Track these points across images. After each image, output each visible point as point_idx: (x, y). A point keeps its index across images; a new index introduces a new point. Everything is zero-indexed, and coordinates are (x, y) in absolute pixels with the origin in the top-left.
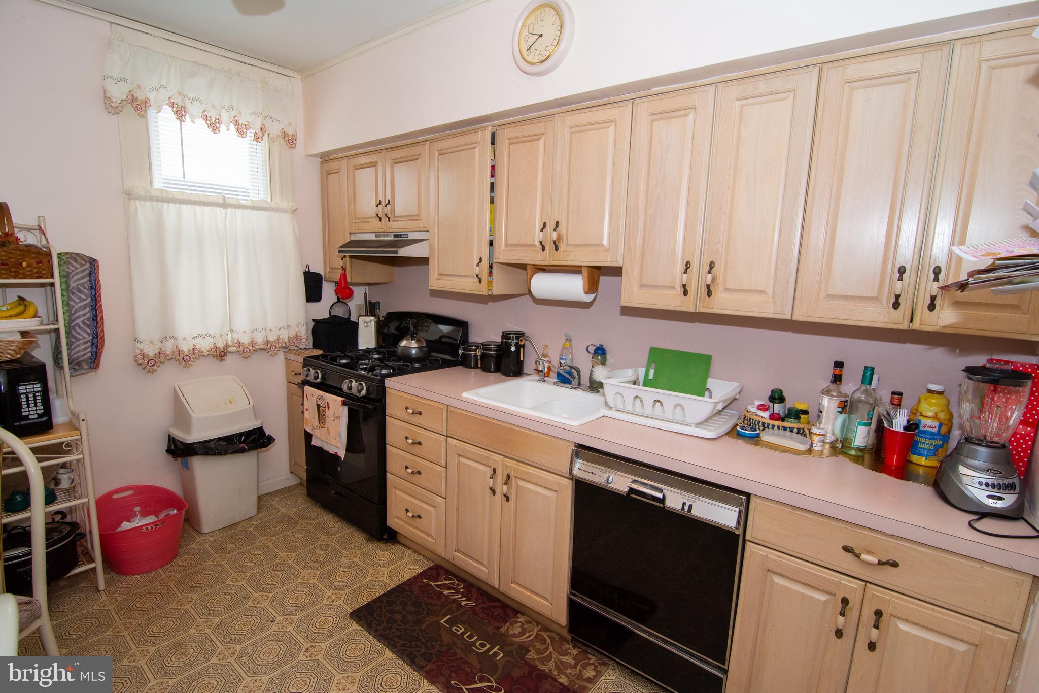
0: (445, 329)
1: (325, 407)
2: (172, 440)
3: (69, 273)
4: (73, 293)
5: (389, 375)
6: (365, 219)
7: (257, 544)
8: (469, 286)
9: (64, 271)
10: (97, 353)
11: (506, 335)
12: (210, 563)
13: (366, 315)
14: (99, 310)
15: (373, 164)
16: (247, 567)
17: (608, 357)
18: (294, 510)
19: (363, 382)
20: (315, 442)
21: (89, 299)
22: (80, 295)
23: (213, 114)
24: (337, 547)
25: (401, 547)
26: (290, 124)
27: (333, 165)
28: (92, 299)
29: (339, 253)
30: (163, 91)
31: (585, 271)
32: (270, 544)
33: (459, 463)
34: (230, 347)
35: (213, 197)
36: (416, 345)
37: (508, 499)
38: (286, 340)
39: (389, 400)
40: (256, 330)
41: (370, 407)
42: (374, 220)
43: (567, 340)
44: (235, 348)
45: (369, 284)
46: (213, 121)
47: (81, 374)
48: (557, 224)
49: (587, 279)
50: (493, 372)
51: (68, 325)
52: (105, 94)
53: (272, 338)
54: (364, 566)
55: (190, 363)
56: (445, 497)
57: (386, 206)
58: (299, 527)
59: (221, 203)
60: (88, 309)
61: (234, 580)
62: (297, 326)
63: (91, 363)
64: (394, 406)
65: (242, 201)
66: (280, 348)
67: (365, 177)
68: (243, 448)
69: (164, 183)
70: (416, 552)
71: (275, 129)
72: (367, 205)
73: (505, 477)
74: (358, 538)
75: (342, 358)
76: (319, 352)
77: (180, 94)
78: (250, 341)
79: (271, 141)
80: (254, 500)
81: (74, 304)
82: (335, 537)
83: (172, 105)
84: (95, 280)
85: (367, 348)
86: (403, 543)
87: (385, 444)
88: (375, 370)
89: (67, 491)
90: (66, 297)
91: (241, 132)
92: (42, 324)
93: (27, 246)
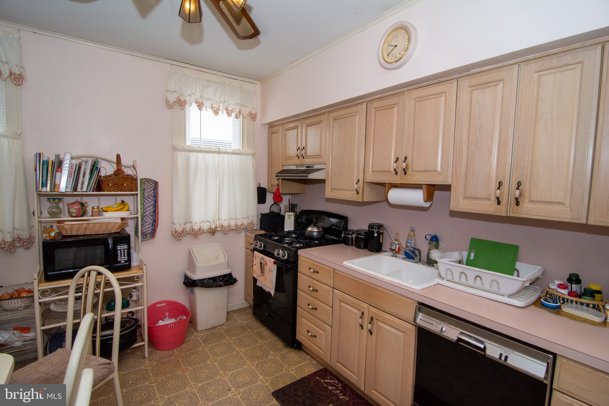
0: (334, 220)
1: (265, 264)
2: (186, 277)
3: (145, 189)
4: (146, 199)
5: (301, 248)
6: (291, 158)
7: (225, 341)
8: (351, 196)
9: (143, 187)
10: (154, 229)
11: (371, 226)
12: (200, 349)
13: (289, 211)
14: (157, 208)
15: (296, 127)
16: (219, 354)
17: (440, 243)
18: (246, 322)
19: (286, 251)
20: (258, 284)
21: (153, 202)
22: (148, 199)
23: (215, 106)
24: (267, 348)
25: (303, 353)
26: (253, 109)
27: (275, 129)
28: (154, 202)
29: (276, 177)
30: (193, 96)
31: (424, 188)
32: (232, 342)
33: (340, 306)
34: (218, 228)
35: (214, 148)
36: (316, 230)
37: (371, 333)
38: (246, 225)
39: (300, 263)
40: (231, 219)
41: (289, 266)
42: (295, 158)
43: (411, 230)
44: (220, 229)
45: (292, 194)
46: (216, 109)
47: (147, 240)
48: (406, 158)
49: (426, 193)
50: (362, 249)
51: (142, 215)
52: (166, 99)
53: (239, 224)
54: (282, 362)
55: (198, 236)
56: (331, 326)
57: (302, 150)
58: (247, 333)
59: (218, 152)
60: (152, 207)
61: (211, 361)
62: (252, 217)
63: (151, 234)
64: (302, 267)
65: (228, 150)
66: (243, 229)
67: (292, 135)
68: (221, 284)
69: (191, 142)
70: (312, 358)
71: (246, 111)
72: (292, 150)
73: (370, 319)
74: (280, 344)
75: (275, 236)
76: (263, 232)
77: (201, 97)
78: (228, 225)
79: (244, 118)
80: (225, 314)
81: (146, 204)
82: (267, 342)
83: (197, 102)
84: (156, 192)
85: (289, 231)
86: (305, 351)
87: (297, 289)
88: (293, 244)
89: (135, 301)
90: (143, 201)
91: (229, 115)
92: (131, 214)
93: (127, 175)
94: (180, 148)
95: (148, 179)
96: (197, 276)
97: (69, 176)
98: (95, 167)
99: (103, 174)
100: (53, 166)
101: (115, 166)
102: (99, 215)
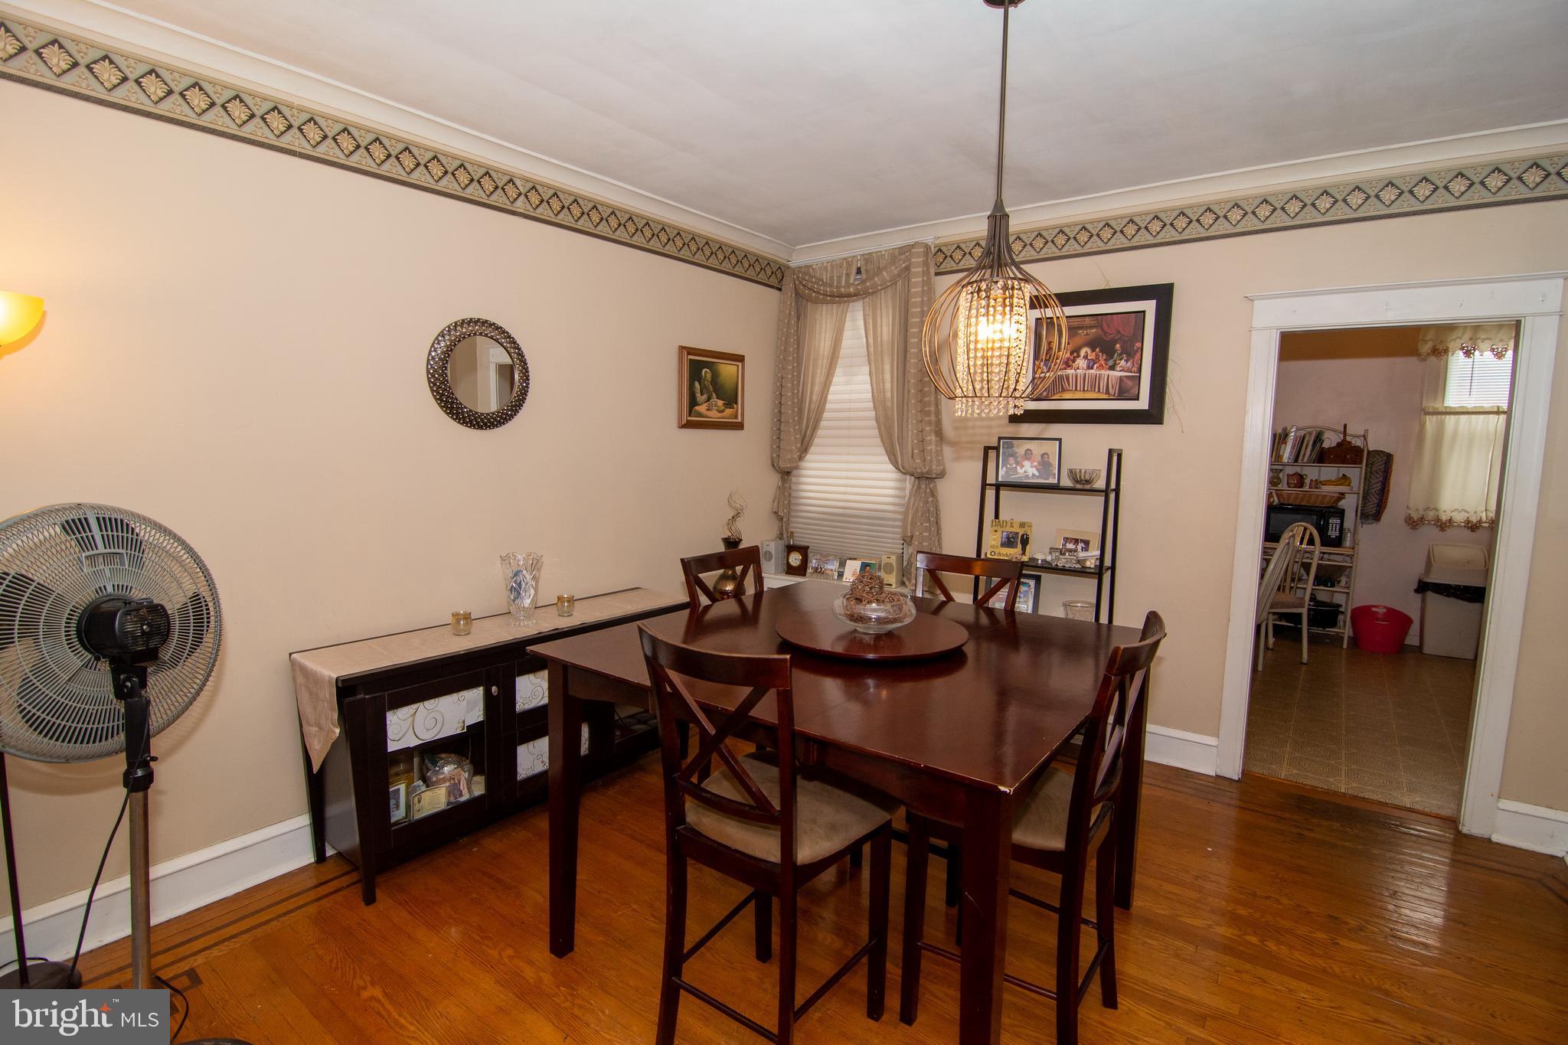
2: (1420, 579)
3: (1372, 461)
4: (1373, 472)
9: (1369, 460)
10: (1380, 511)
14: (1387, 486)
21: (1382, 478)
22: (1376, 475)
23: (1500, 345)
28: (1384, 478)
30: (1459, 340)
34: (1484, 523)
46: (1499, 351)
47: (1368, 522)
51: (1365, 492)
55: (1445, 528)
59: (1495, 412)
60: (1380, 484)
63: (1376, 516)
77: (1472, 339)
81: (1372, 479)
83: (1463, 349)
84: (1389, 467)
90: (1368, 475)
92: (1351, 490)
93: (1355, 446)
94: (1431, 410)
95: (1381, 451)
96: (1433, 579)
97: (1293, 447)
98: (1319, 438)
99: (1326, 445)
100: (1280, 439)
101: (1342, 436)
102: (1317, 488)
